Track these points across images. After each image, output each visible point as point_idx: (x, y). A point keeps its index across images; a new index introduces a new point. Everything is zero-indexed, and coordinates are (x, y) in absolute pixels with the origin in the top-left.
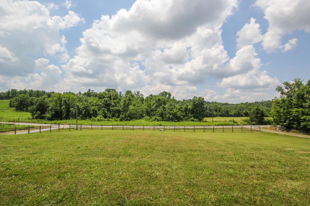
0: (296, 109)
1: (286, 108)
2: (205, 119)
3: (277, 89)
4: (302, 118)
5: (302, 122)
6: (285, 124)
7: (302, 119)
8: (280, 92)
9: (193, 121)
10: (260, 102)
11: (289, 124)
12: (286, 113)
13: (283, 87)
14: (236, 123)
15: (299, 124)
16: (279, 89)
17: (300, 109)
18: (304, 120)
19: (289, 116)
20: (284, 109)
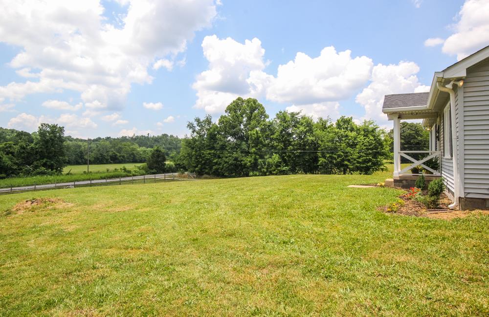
0: (209, 151)
1: (198, 150)
2: (66, 170)
3: (188, 126)
4: (214, 161)
5: (214, 166)
6: (197, 169)
7: (214, 163)
8: (191, 130)
9: (43, 173)
10: (129, 138)
11: (201, 169)
12: (197, 156)
13: (195, 124)
14: (129, 172)
15: (211, 168)
16: (190, 126)
17: (213, 152)
18: (216, 163)
19: (201, 160)
20: (196, 151)
